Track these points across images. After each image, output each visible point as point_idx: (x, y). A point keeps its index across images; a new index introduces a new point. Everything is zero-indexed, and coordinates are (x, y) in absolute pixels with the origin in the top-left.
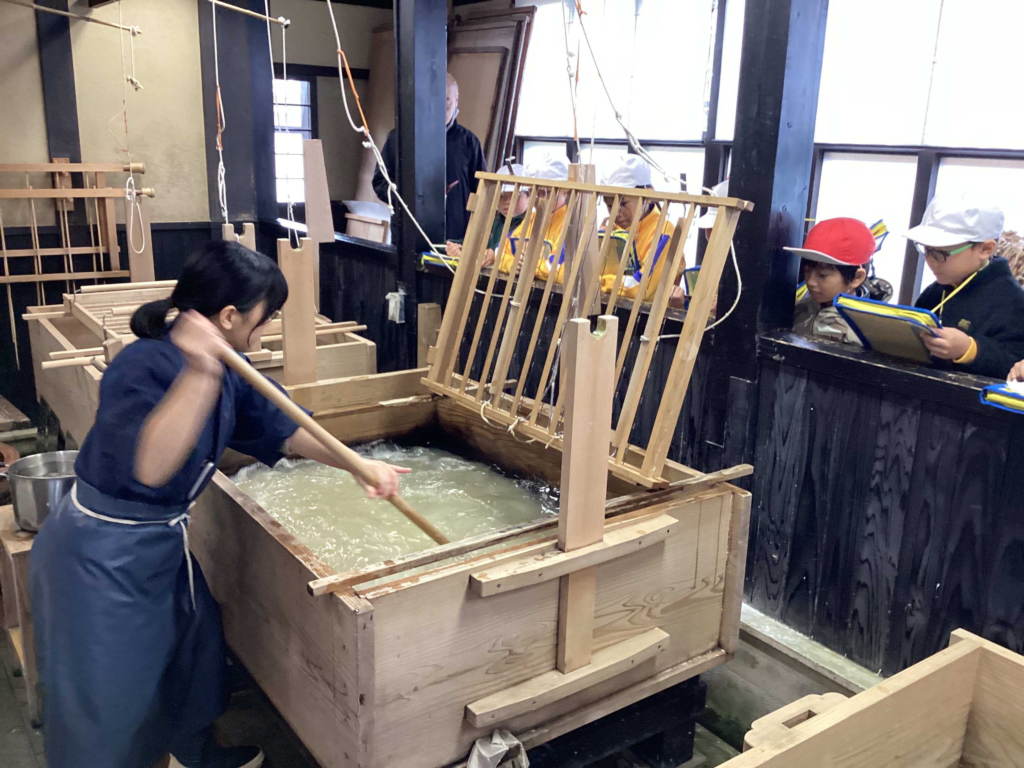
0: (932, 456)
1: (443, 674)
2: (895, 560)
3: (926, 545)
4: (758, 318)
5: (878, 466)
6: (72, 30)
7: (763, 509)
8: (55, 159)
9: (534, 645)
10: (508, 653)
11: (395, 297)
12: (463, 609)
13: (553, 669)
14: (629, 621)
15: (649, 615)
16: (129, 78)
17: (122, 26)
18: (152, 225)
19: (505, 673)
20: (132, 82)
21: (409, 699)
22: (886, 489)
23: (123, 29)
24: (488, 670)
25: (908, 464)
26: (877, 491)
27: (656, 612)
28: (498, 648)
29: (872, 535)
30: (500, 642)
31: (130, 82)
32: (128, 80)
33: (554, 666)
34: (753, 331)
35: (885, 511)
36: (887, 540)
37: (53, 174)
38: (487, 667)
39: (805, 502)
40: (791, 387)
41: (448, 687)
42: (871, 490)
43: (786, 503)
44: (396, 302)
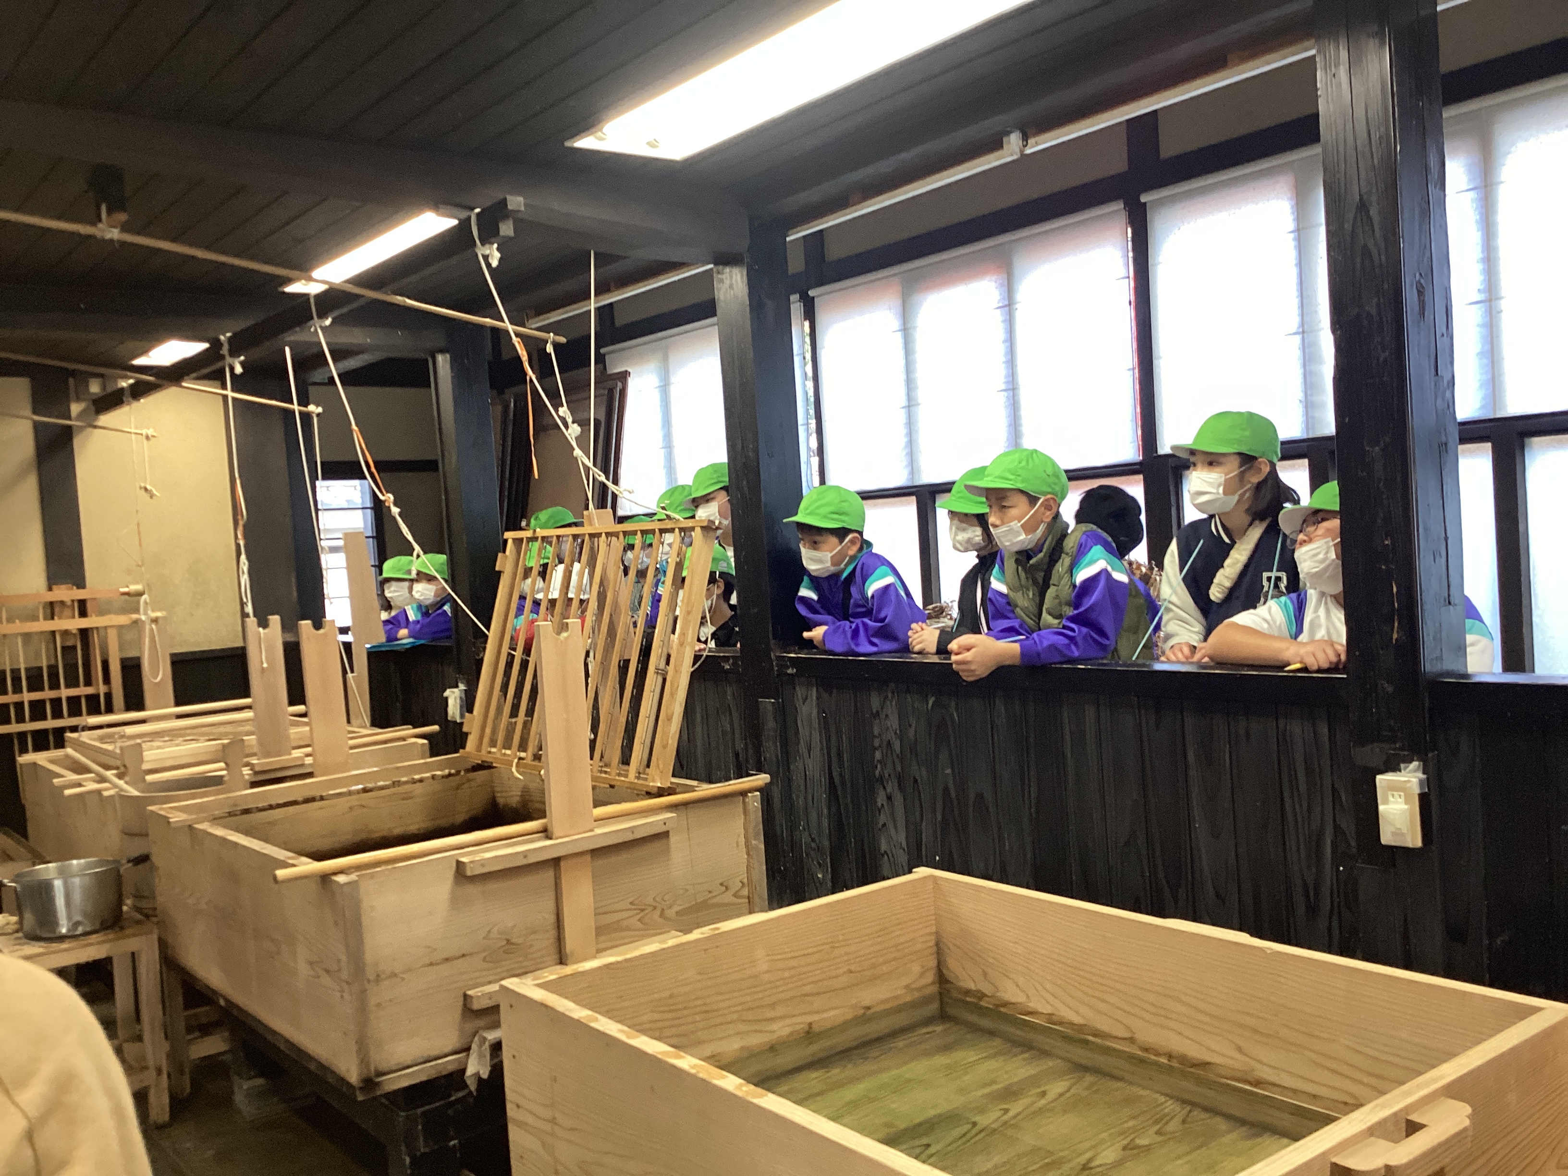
0: (911, 732)
1: (437, 957)
2: (904, 844)
3: (922, 820)
4: (771, 637)
5: (878, 755)
6: (77, 442)
7: (804, 829)
8: (54, 587)
9: (533, 937)
10: (505, 942)
11: (453, 692)
12: (453, 894)
13: (556, 964)
14: (639, 920)
15: (662, 915)
16: (143, 485)
17: (133, 431)
18: (173, 655)
19: (504, 963)
20: (146, 489)
21: (403, 979)
22: (887, 775)
23: (136, 433)
24: (485, 957)
25: (897, 746)
26: (881, 780)
27: (671, 913)
28: (492, 935)
29: (884, 825)
30: (495, 930)
31: (143, 490)
32: (141, 488)
33: (558, 961)
34: (768, 650)
35: (889, 798)
36: (896, 828)
37: (51, 604)
38: (484, 954)
39: (834, 809)
40: (806, 698)
41: (445, 970)
42: (877, 780)
43: (820, 816)
44: (455, 698)
